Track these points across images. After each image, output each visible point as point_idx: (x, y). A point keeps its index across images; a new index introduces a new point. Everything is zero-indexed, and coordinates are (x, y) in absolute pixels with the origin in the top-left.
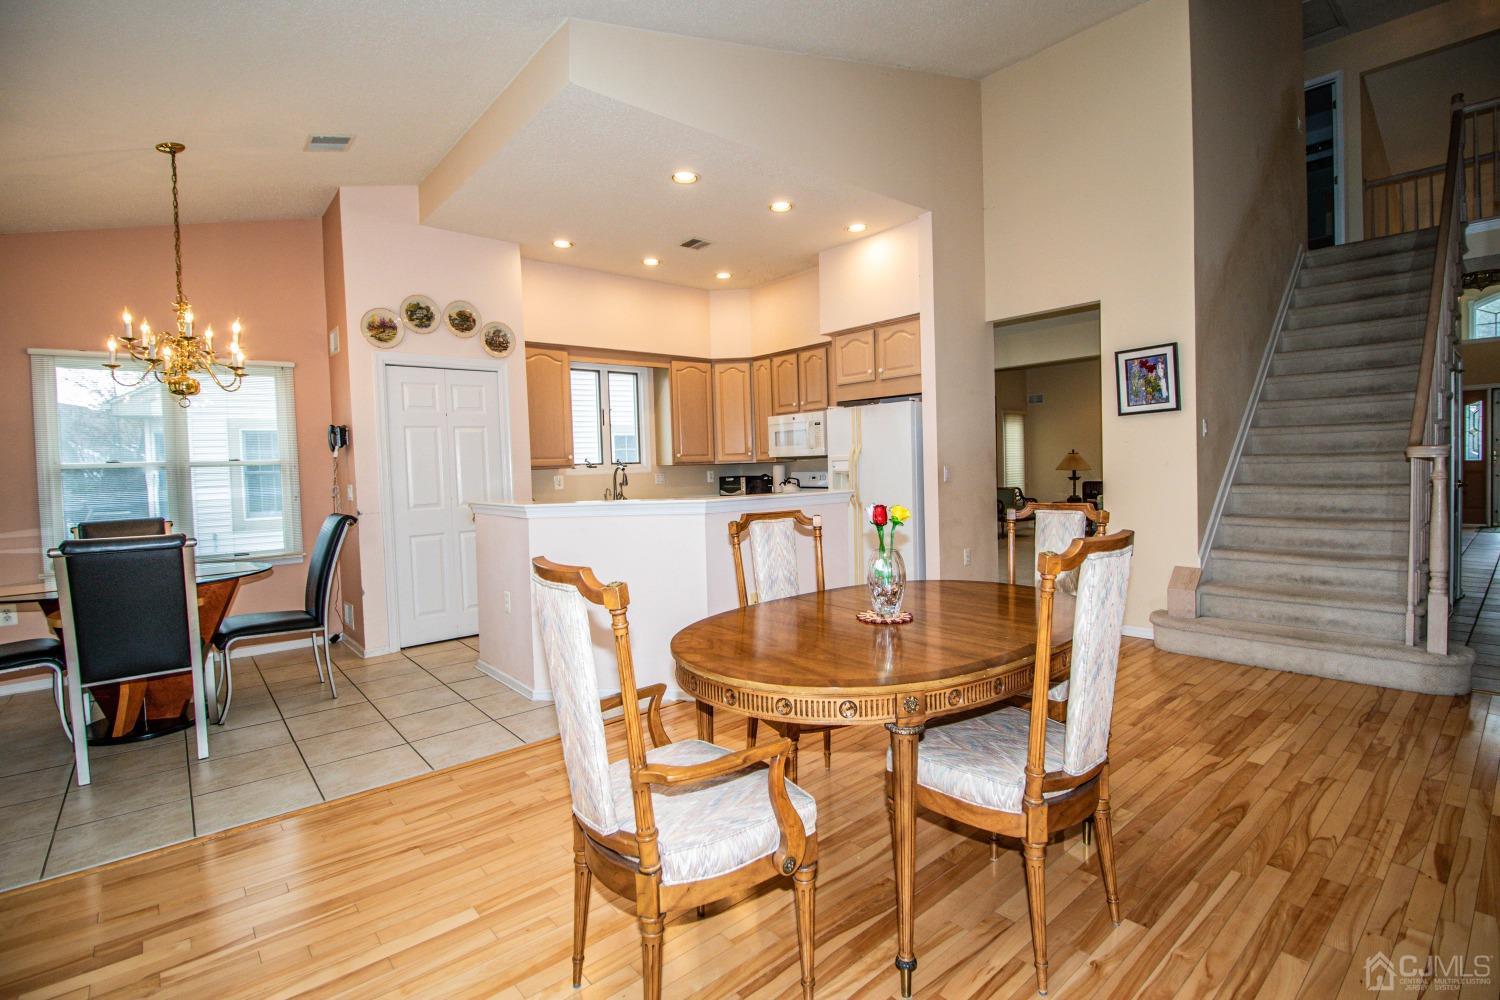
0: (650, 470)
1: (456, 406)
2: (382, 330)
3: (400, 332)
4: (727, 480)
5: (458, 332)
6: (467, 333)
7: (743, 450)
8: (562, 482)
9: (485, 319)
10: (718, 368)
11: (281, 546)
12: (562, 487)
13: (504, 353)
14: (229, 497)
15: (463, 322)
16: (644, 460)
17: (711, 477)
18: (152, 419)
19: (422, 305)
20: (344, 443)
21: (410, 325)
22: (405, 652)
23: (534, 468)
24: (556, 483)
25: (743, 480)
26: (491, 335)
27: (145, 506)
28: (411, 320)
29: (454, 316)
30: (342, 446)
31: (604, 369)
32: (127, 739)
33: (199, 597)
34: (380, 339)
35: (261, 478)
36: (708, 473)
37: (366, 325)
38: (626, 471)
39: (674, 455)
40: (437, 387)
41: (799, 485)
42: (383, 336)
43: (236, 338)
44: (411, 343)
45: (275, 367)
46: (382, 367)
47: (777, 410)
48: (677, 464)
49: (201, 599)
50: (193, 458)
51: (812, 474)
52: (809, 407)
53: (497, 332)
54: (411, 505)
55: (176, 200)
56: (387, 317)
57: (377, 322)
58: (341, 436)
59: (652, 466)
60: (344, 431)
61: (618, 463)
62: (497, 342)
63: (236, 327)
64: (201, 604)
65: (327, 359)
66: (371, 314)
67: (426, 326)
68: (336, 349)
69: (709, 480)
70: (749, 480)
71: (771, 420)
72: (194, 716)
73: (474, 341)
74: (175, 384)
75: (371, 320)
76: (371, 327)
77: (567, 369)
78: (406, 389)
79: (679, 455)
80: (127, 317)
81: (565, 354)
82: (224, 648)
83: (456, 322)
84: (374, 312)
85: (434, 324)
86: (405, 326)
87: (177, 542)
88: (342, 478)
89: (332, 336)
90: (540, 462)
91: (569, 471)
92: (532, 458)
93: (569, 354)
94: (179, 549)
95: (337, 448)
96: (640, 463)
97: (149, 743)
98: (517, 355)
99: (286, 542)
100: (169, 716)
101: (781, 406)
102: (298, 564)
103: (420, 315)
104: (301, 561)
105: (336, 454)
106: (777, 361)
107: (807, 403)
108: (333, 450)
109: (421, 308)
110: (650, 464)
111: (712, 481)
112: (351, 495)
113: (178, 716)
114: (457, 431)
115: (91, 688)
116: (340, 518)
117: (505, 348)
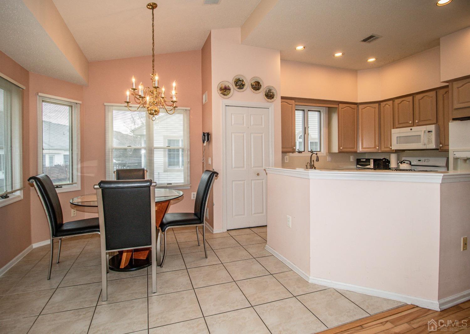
0: (325, 154)
1: (252, 124)
2: (225, 90)
3: (232, 90)
4: (362, 160)
5: (254, 91)
6: (258, 91)
7: (373, 146)
8: (288, 159)
9: (265, 85)
10: (361, 107)
11: (183, 181)
12: (288, 161)
13: (272, 100)
14: (163, 161)
15: (257, 86)
16: (322, 150)
17: (352, 158)
18: (143, 135)
19: (241, 79)
20: (208, 140)
21: (236, 88)
22: (229, 232)
23: (283, 152)
24: (286, 159)
25: (372, 161)
26: (267, 92)
27: (140, 163)
28: (236, 86)
29: (253, 84)
30: (207, 141)
31: (306, 109)
32: (126, 269)
33: (156, 206)
34: (224, 95)
35: (172, 155)
36: (351, 157)
37: (219, 88)
38: (318, 155)
39: (339, 148)
40: (245, 115)
41: (410, 164)
42: (225, 93)
43: (174, 88)
44: (236, 96)
45: (184, 110)
46: (224, 106)
47: (397, 125)
48: (340, 152)
49: (157, 207)
50: (155, 146)
51: (419, 159)
52: (420, 123)
53: (270, 91)
54: (233, 167)
55: (153, 29)
56: (227, 84)
57: (223, 86)
58: (207, 137)
59: (326, 153)
60: (208, 134)
61: (312, 152)
62: (270, 95)
63: (174, 84)
64: (157, 209)
65: (201, 106)
66: (221, 84)
67: (242, 89)
68: (206, 101)
69: (351, 160)
70: (375, 161)
71: (393, 131)
72: (151, 261)
73: (261, 94)
74: (150, 110)
75: (221, 86)
76: (221, 89)
77: (294, 109)
78: (233, 116)
79: (341, 148)
80: (134, 80)
81: (294, 101)
82: (164, 231)
83: (254, 86)
84: (222, 83)
85: (245, 87)
86: (234, 89)
87: (148, 184)
88: (206, 154)
89: (204, 96)
90: (285, 150)
91: (291, 154)
92: (282, 148)
93: (295, 102)
94: (149, 187)
95: (205, 142)
96: (320, 151)
97: (134, 273)
98: (277, 101)
99: (184, 180)
100: (142, 258)
101: (399, 124)
102: (188, 189)
103: (239, 84)
104: (189, 188)
105: (205, 144)
106: (397, 101)
107: (419, 121)
108: (204, 142)
109: (240, 81)
110: (325, 152)
111: (353, 160)
112: (210, 162)
113: (145, 259)
114: (252, 135)
115: (109, 253)
116: (211, 172)
117: (273, 98)
